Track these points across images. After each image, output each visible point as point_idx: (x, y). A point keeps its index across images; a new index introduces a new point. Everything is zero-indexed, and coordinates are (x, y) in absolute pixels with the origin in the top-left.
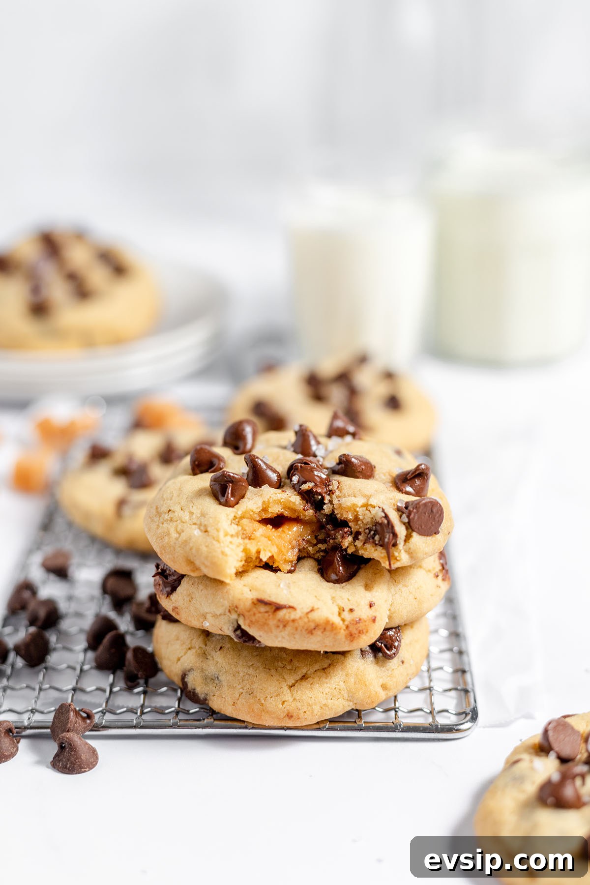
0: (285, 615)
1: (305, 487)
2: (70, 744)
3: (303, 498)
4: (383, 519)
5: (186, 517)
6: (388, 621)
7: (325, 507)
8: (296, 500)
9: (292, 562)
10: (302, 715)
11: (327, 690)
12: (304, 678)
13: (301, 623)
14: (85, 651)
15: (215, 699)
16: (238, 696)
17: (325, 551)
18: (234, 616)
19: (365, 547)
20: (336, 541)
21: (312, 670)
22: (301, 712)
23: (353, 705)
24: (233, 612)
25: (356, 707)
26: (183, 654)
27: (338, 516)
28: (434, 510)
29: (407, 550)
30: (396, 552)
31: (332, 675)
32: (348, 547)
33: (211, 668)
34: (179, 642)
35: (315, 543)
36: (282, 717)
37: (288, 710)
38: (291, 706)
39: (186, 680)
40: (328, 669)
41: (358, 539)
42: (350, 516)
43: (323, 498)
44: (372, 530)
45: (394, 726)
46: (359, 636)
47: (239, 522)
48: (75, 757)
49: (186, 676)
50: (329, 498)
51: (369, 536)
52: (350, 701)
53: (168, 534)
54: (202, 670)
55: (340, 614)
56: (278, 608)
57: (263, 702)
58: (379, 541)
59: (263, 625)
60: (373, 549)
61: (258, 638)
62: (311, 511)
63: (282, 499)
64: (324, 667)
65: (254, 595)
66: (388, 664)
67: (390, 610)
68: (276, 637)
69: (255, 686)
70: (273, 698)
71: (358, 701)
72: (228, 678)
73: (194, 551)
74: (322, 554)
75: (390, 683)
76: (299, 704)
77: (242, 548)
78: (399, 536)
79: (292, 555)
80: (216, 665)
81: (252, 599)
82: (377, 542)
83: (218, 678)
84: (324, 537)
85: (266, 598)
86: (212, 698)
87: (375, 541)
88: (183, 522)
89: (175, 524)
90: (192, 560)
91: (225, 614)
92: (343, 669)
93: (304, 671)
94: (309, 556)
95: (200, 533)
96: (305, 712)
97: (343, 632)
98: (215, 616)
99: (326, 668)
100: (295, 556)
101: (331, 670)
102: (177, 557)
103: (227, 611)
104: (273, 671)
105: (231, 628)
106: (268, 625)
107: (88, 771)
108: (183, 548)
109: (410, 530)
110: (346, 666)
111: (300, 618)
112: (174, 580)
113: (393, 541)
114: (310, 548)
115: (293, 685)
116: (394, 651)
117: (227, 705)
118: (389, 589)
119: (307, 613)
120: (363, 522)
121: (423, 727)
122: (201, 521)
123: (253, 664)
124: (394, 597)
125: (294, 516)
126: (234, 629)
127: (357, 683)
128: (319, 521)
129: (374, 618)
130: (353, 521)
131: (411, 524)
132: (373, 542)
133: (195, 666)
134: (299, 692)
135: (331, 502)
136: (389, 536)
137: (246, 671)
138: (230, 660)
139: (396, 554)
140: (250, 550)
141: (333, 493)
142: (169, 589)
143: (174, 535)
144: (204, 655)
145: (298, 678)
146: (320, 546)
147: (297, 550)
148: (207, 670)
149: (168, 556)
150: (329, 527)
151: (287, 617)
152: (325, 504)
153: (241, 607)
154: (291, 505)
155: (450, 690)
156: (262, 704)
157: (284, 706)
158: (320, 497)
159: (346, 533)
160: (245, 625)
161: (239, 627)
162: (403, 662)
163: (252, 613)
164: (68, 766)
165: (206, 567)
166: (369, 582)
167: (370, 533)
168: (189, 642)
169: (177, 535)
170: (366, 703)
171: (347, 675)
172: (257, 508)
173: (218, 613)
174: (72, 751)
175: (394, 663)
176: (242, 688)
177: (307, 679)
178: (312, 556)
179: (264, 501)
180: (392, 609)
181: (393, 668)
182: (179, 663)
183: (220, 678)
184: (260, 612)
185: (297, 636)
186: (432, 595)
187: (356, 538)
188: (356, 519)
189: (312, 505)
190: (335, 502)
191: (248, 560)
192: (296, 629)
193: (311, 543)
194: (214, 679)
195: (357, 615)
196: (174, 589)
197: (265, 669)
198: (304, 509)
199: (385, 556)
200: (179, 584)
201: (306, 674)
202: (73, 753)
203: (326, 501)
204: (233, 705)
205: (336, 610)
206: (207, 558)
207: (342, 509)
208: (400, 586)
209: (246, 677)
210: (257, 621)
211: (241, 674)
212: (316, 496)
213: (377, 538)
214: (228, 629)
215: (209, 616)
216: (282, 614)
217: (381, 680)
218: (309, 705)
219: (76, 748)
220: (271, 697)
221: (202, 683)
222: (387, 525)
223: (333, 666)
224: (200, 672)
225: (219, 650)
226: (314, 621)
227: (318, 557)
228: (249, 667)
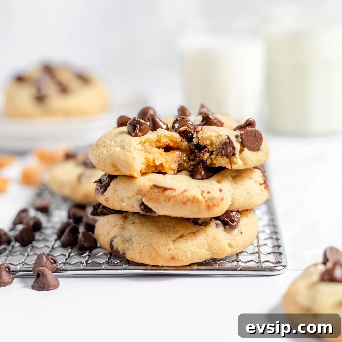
0: (169, 193)
1: (182, 129)
2: (43, 273)
3: (181, 136)
4: (227, 139)
5: (113, 143)
6: (231, 203)
7: (193, 140)
8: (177, 135)
9: (174, 170)
10: (180, 258)
11: (195, 244)
12: (181, 236)
13: (179, 198)
14: (56, 240)
15: (129, 252)
16: (142, 247)
17: (194, 165)
18: (140, 197)
19: (216, 158)
20: (200, 158)
21: (186, 233)
22: (180, 256)
23: (211, 254)
24: (139, 194)
25: (213, 256)
26: (111, 229)
27: (201, 144)
28: (257, 135)
29: (241, 158)
30: (235, 158)
31: (198, 235)
32: (207, 160)
33: (127, 234)
34: (109, 224)
35: (188, 161)
36: (169, 259)
37: (172, 255)
38: (174, 252)
39: (112, 244)
40: (196, 233)
41: (213, 154)
42: (208, 142)
43: (192, 135)
44: (220, 149)
45: (236, 267)
46: (213, 208)
47: (143, 145)
48: (46, 280)
49: (113, 241)
50: (196, 135)
51: (219, 152)
52: (209, 251)
53: (102, 153)
54: (122, 236)
55: (202, 195)
56: (165, 189)
57: (157, 249)
58: (225, 153)
59: (156, 200)
60: (221, 159)
61: (154, 209)
62: (186, 142)
63: (168, 135)
64: (194, 232)
65: (152, 183)
66: (232, 233)
67: (232, 197)
68: (164, 207)
69: (152, 241)
70: (163, 248)
71: (214, 252)
72: (137, 238)
73: (116, 159)
74: (192, 167)
75: (234, 243)
76: (178, 251)
77: (144, 157)
78: (236, 149)
79: (175, 166)
80: (130, 232)
81: (150, 186)
82: (223, 154)
83: (131, 239)
84: (193, 158)
85: (158, 184)
86: (127, 252)
87: (222, 153)
88: (111, 146)
89: (106, 148)
90: (115, 165)
91: (134, 196)
92: (205, 233)
93: (182, 232)
94: (185, 169)
95: (120, 149)
96: (182, 256)
97: (204, 205)
98: (129, 198)
99: (195, 232)
100: (176, 167)
101: (197, 233)
102: (107, 164)
103: (136, 194)
104: (163, 232)
105: (138, 204)
106: (159, 199)
107: (53, 289)
108: (110, 158)
109: (243, 147)
110: (207, 231)
111: (179, 195)
112: (106, 183)
113: (233, 152)
114: (185, 164)
115: (175, 240)
116: (235, 223)
117: (136, 254)
118: (231, 185)
119: (182, 192)
120: (215, 145)
121: (253, 268)
122: (121, 144)
123: (151, 230)
124: (234, 190)
125: (176, 146)
126: (140, 205)
127: (213, 240)
128: (190, 149)
129: (222, 198)
130: (210, 145)
131: (243, 142)
132: (221, 154)
133: (118, 234)
134: (178, 244)
135: (197, 137)
136: (231, 149)
137: (147, 233)
138: (138, 228)
139: (235, 160)
140: (149, 159)
141: (198, 132)
142: (103, 190)
143: (105, 153)
144: (123, 228)
145: (178, 236)
146: (191, 162)
147: (177, 164)
148: (125, 236)
149: (101, 164)
150: (196, 151)
151: (171, 194)
152: (194, 138)
153: (144, 190)
154: (174, 139)
155: (270, 253)
156: (157, 251)
157: (170, 252)
158: (191, 134)
159: (205, 151)
160: (146, 200)
161: (143, 204)
162: (241, 233)
163: (150, 193)
164: (41, 286)
165: (123, 167)
166: (219, 180)
167: (219, 150)
168: (115, 222)
169: (107, 153)
170: (219, 253)
171: (207, 236)
172: (154, 138)
173: (131, 196)
174: (44, 277)
175: (236, 232)
176: (145, 243)
177: (184, 237)
178: (187, 169)
179: (158, 136)
180: (234, 197)
181: (235, 235)
182: (109, 235)
183: (132, 239)
184: (155, 193)
185: (177, 206)
186: (258, 194)
187: (212, 153)
188: (212, 144)
189: (186, 140)
190: (199, 136)
191: (148, 166)
192: (176, 202)
193: (186, 162)
194: (129, 240)
195: (212, 195)
196: (106, 189)
197: (159, 232)
198: (181, 141)
199: (228, 162)
200: (109, 186)
201: (183, 234)
202: (44, 278)
203: (194, 136)
204: (140, 254)
205: (200, 193)
206: (123, 161)
207: (203, 139)
208: (238, 185)
209: (148, 236)
210: (153, 198)
211: (144, 235)
212: (188, 134)
213: (223, 151)
214: (136, 205)
215: (125, 199)
216: (167, 193)
217: (228, 241)
218: (185, 252)
219: (46, 275)
220: (162, 247)
221: (122, 243)
222: (229, 143)
223: (199, 231)
224: (121, 237)
225: (132, 224)
226: (186, 197)
227: (190, 169)
228: (149, 231)
